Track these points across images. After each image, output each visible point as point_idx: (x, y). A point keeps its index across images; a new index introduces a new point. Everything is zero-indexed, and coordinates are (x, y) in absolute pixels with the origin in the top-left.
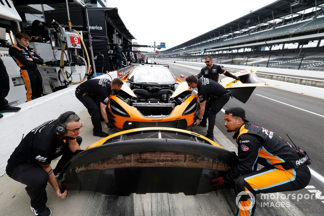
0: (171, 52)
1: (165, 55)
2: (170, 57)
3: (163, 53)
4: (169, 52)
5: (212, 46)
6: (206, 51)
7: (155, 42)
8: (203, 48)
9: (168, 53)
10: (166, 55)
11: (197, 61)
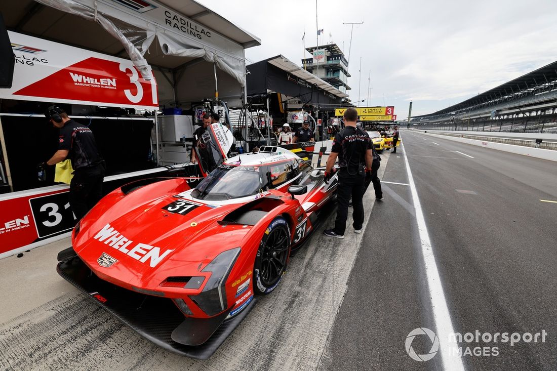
0: (443, 117)
1: (431, 122)
2: (442, 125)
3: (428, 118)
4: (440, 116)
5: (508, 106)
6: (501, 113)
7: (411, 103)
8: (494, 110)
9: (437, 118)
10: (434, 121)
11: (485, 130)
